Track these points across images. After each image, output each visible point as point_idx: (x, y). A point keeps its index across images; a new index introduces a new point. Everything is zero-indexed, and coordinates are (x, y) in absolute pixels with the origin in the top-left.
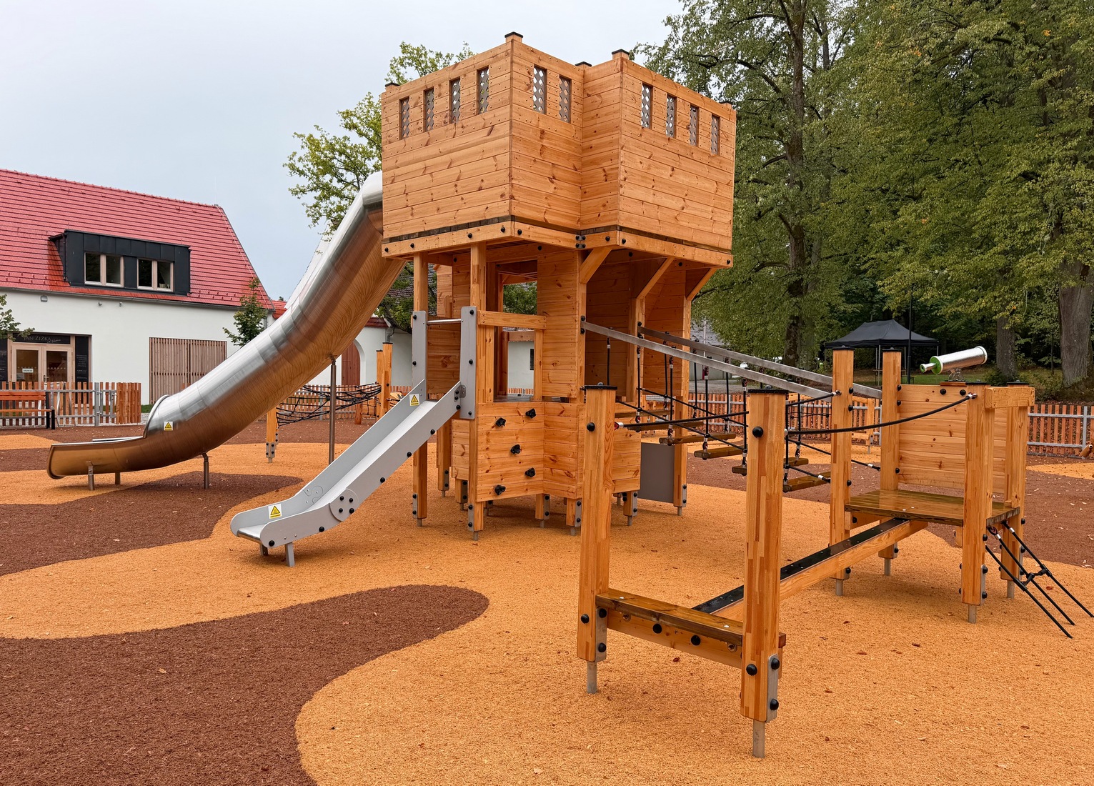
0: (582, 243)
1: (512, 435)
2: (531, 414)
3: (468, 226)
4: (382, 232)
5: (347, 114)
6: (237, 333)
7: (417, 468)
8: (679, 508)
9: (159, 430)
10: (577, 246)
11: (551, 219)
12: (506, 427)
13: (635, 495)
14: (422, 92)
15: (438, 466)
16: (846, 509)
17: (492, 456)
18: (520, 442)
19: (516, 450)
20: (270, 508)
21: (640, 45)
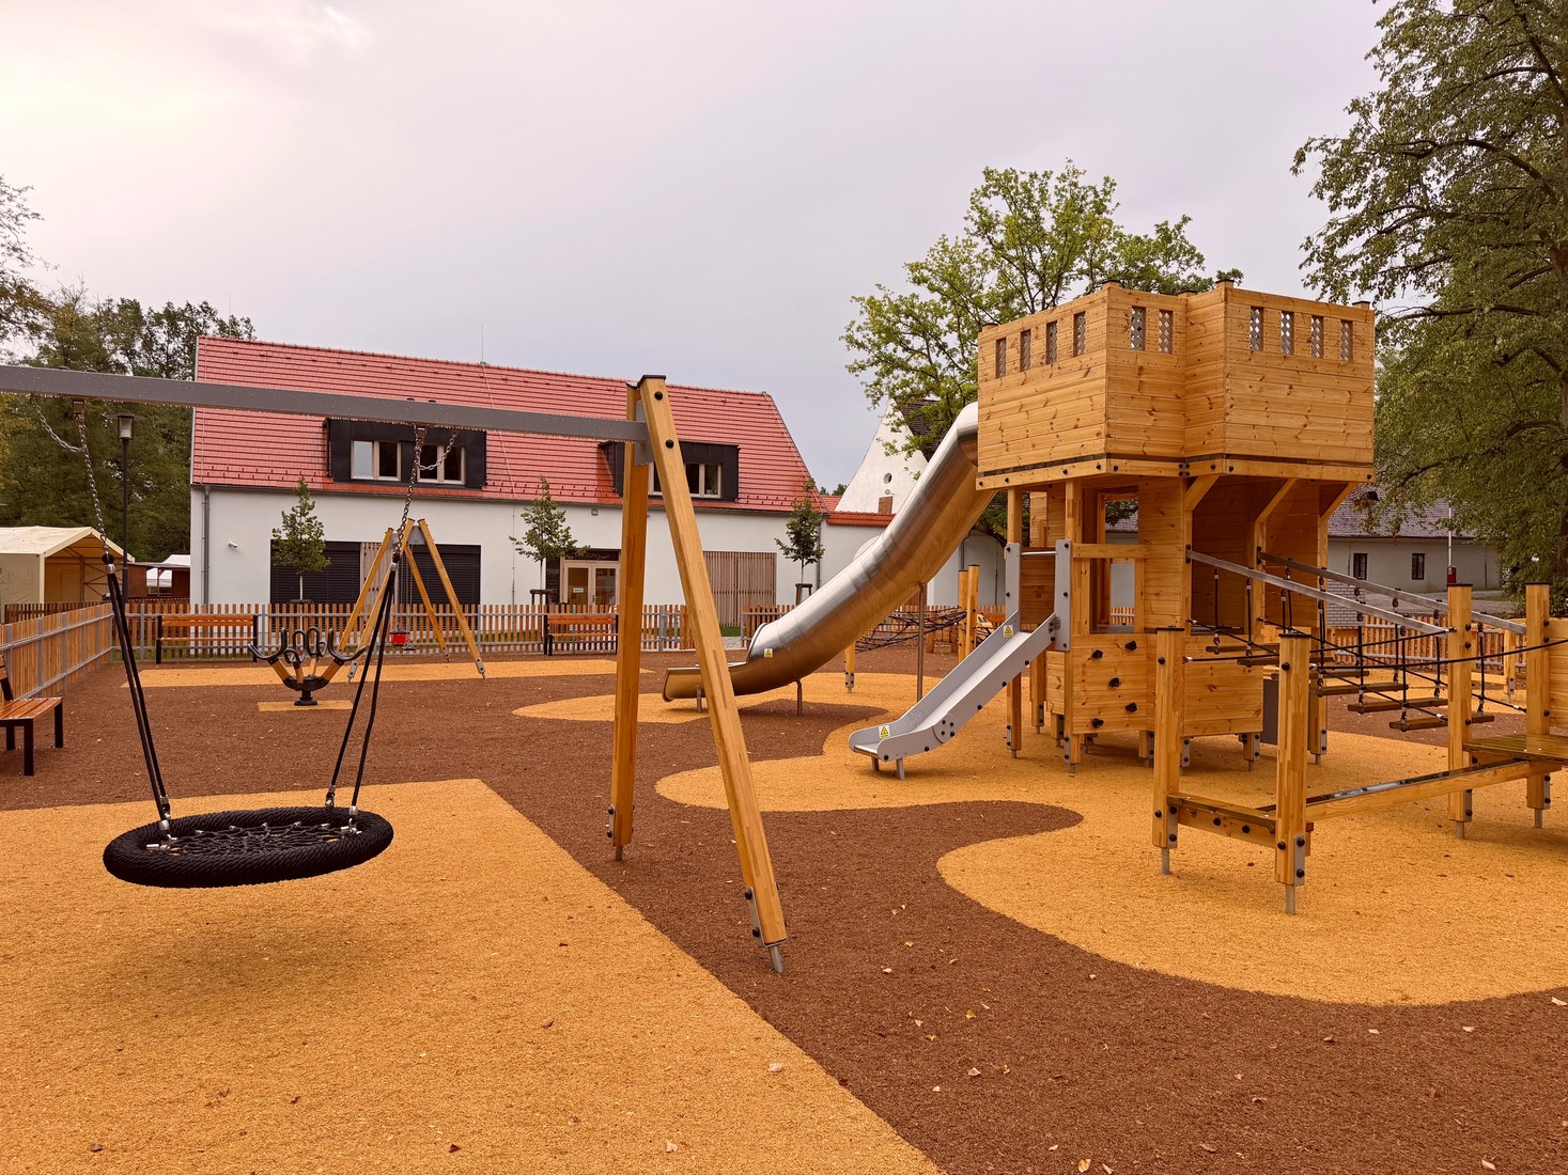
0: (1186, 470)
1: (1110, 667)
2: (1131, 646)
3: (1063, 462)
4: (975, 463)
5: (915, 267)
6: (789, 544)
7: (1011, 699)
8: (1318, 755)
9: (760, 656)
10: (1181, 474)
11: (1149, 450)
12: (1103, 659)
13: (1257, 737)
14: (1019, 334)
15: (1031, 700)
16: (1464, 748)
17: (1089, 688)
18: (1119, 675)
19: (1115, 683)
20: (881, 728)
21: (1313, 140)
